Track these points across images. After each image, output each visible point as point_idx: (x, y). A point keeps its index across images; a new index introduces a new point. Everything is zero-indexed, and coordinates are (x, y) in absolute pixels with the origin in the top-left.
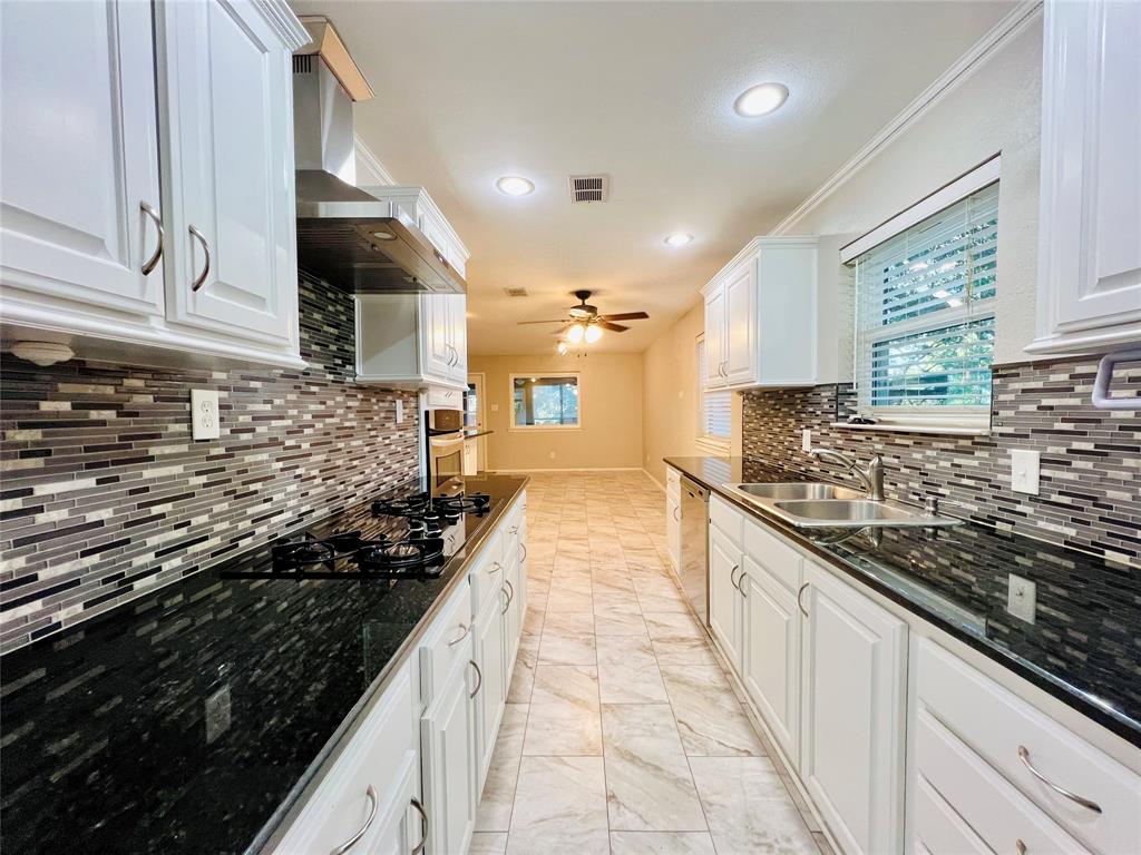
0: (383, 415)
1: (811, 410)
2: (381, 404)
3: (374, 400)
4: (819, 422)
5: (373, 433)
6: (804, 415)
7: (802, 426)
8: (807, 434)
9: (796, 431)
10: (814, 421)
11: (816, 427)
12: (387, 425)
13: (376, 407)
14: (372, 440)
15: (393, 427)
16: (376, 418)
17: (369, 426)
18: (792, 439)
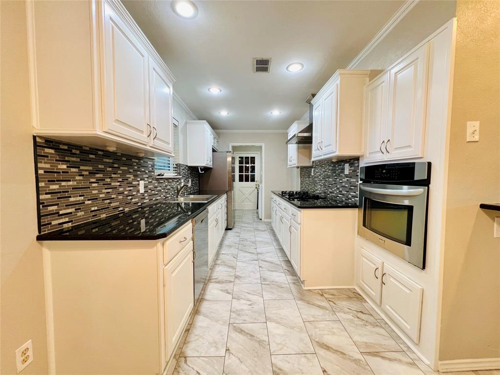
0: (339, 171)
1: (143, 170)
2: (339, 167)
3: (337, 166)
4: (147, 176)
5: (336, 177)
6: (139, 173)
7: (139, 179)
8: (142, 183)
9: (134, 183)
10: (145, 176)
11: (146, 179)
12: (341, 175)
13: (337, 168)
14: (335, 180)
15: (344, 176)
16: (337, 172)
17: (334, 175)
18: (131, 188)
